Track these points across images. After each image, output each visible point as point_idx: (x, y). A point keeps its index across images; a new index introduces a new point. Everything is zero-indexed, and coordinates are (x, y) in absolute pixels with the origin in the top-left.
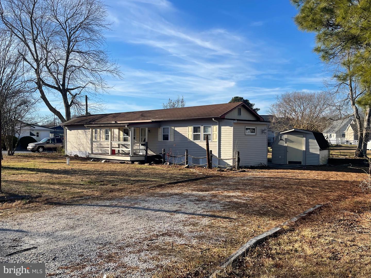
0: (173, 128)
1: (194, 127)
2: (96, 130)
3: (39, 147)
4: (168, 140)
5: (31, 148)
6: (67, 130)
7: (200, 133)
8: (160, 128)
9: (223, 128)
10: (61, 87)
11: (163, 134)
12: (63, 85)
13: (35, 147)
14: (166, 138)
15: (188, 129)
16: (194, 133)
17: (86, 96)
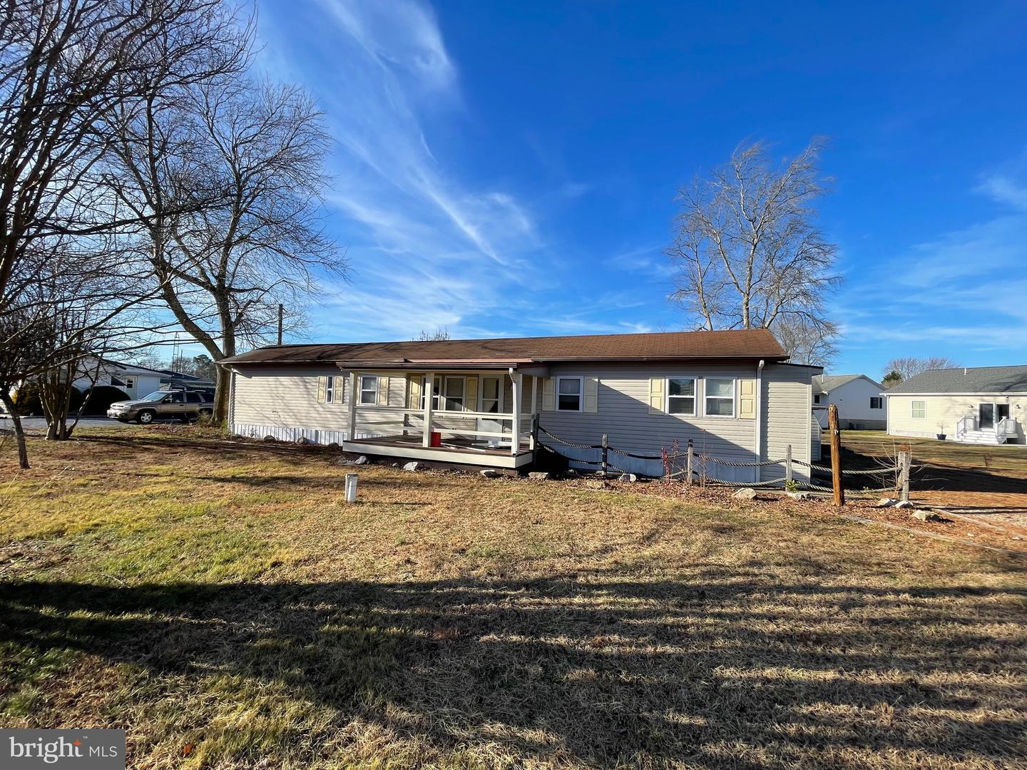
0: (597, 380)
1: (670, 381)
2: (330, 379)
3: (141, 413)
4: (577, 408)
5: (119, 413)
6: (237, 376)
7: (694, 397)
8: (550, 378)
9: (772, 386)
10: (214, 283)
11: (558, 394)
12: (220, 278)
13: (131, 411)
14: (570, 403)
15: (650, 386)
16: (671, 393)
17: (281, 306)
